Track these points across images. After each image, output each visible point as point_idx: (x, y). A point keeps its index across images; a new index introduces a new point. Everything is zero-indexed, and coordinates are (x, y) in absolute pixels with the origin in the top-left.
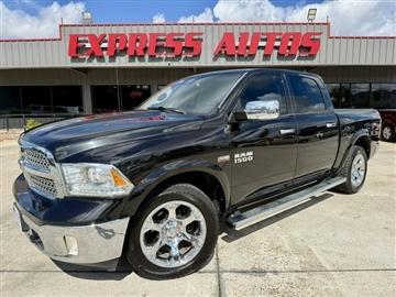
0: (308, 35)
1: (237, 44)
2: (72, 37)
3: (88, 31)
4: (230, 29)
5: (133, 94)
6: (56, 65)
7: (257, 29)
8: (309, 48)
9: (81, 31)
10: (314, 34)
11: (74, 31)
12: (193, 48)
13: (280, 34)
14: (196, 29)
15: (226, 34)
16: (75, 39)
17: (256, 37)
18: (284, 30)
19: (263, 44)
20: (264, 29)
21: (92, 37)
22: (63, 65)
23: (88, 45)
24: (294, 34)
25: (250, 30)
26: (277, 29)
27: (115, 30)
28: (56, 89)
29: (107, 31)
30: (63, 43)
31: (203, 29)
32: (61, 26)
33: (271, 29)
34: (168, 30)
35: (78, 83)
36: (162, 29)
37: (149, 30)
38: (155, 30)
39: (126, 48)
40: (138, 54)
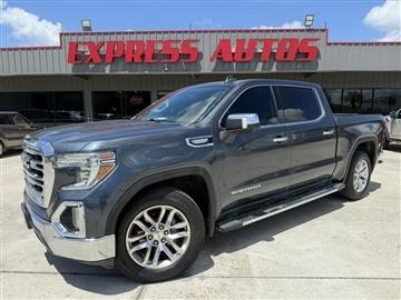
0: (306, 41)
1: (233, 50)
2: (71, 44)
3: (87, 39)
4: (227, 36)
5: (133, 99)
6: (57, 72)
7: (254, 36)
8: (306, 53)
9: (81, 39)
10: (312, 40)
11: (74, 39)
13: (277, 40)
14: (193, 36)
15: (222, 41)
16: (74, 46)
17: (253, 43)
18: (281, 36)
19: (259, 50)
20: (261, 36)
21: (91, 44)
22: (63, 72)
23: (87, 53)
24: (291, 40)
25: (247, 37)
26: (275, 35)
27: (113, 38)
28: (59, 94)
29: (107, 38)
30: (62, 51)
31: (200, 36)
32: (61, 35)
33: (268, 36)
34: (166, 37)
35: (79, 89)
36: (159, 37)
37: (146, 37)
38: (153, 37)
39: (124, 55)
40: (136, 60)
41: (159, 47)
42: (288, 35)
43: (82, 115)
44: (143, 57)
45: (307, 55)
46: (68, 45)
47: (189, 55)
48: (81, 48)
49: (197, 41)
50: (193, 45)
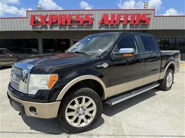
0: (144, 15)
1: (110, 19)
2: (32, 16)
3: (39, 13)
4: (106, 12)
7: (119, 12)
8: (144, 21)
9: (36, 13)
10: (147, 14)
11: (33, 13)
12: (88, 22)
13: (130, 14)
14: (90, 12)
15: (104, 15)
16: (33, 17)
17: (119, 16)
18: (133, 12)
19: (122, 19)
20: (123, 12)
21: (41, 16)
23: (40, 20)
24: (137, 14)
25: (116, 13)
26: (129, 12)
27: (52, 13)
29: (49, 13)
30: (28, 19)
31: (93, 12)
32: (27, 11)
33: (126, 12)
34: (77, 13)
35: (36, 38)
36: (74, 13)
37: (68, 13)
38: (71, 13)
39: (57, 21)
40: (63, 24)
41: (74, 17)
42: (136, 12)
43: (38, 50)
44: (66, 22)
45: (145, 21)
46: (30, 17)
47: (88, 21)
48: (36, 18)
49: (92, 15)
50: (90, 17)
